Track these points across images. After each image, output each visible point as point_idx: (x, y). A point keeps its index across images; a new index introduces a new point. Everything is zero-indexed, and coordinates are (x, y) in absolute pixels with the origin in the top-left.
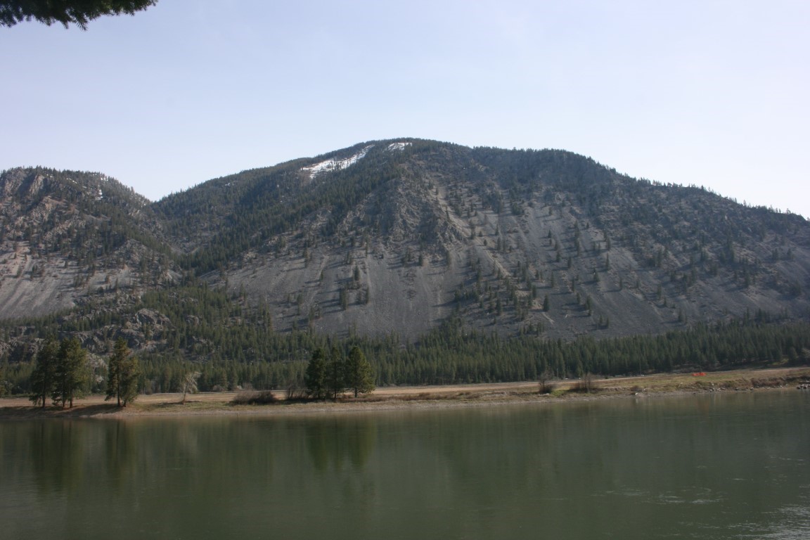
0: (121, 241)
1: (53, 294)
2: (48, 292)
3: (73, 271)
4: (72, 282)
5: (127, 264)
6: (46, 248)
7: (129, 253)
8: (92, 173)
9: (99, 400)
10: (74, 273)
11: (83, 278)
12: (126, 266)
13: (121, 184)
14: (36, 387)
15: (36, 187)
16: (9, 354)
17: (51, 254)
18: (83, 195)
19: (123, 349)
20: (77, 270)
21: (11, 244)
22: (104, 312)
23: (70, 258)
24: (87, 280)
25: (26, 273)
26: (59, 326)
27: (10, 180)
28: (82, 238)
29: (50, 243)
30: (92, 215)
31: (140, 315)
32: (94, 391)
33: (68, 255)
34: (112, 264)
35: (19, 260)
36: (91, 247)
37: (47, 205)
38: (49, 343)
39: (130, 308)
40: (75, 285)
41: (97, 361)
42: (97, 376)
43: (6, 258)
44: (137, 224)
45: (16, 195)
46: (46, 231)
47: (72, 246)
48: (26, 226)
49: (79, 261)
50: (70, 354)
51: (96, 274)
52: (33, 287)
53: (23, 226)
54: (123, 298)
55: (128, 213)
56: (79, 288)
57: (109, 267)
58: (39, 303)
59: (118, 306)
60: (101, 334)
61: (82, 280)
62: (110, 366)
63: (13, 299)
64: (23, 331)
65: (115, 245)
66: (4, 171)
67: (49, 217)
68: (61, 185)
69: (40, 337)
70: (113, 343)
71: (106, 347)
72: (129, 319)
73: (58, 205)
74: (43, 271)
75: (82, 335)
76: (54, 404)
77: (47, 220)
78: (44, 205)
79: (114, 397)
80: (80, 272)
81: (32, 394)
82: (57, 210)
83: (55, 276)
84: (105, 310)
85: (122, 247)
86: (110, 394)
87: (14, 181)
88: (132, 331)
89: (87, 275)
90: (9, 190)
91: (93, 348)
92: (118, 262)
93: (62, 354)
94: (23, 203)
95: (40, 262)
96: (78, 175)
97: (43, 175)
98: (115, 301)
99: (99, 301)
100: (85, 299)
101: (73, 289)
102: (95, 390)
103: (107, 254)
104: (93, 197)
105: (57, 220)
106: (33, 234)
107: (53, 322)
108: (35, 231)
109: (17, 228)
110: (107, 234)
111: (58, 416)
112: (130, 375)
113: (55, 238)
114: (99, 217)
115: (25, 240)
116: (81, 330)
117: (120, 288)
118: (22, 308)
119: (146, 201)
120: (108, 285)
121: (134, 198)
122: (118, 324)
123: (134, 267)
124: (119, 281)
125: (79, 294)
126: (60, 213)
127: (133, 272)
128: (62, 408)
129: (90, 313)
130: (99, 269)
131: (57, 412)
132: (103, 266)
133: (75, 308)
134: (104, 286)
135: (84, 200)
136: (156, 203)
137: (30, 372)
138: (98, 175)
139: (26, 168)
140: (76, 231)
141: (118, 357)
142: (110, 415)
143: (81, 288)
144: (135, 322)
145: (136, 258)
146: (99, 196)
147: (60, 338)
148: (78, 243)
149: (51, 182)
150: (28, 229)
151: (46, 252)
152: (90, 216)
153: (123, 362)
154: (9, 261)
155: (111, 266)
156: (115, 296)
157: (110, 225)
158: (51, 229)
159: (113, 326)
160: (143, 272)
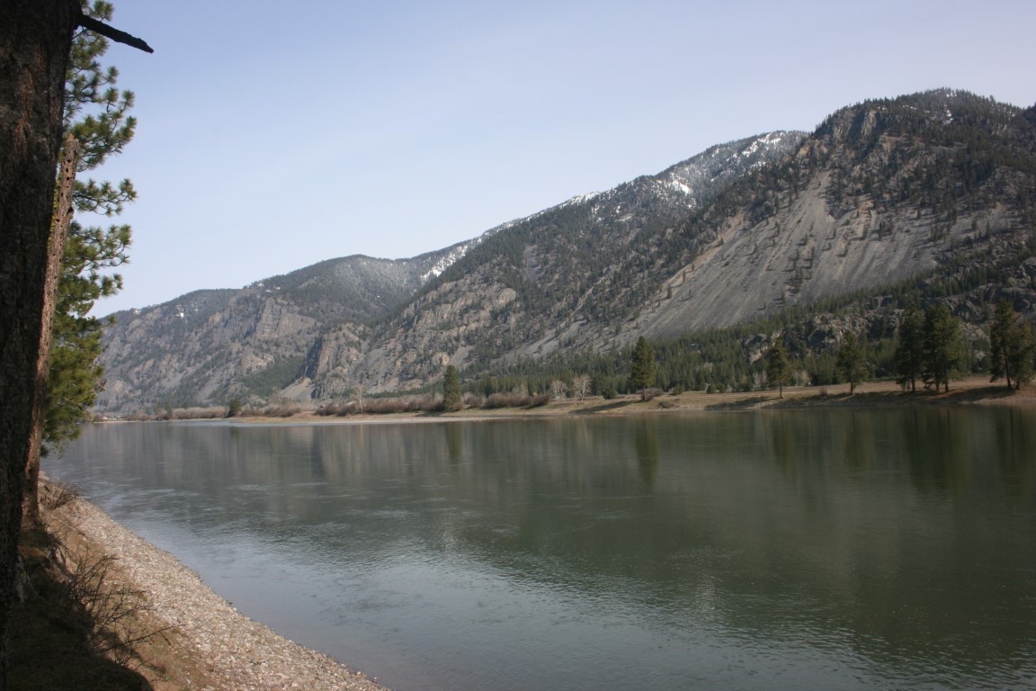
0: (987, 170)
1: (908, 253)
2: (902, 252)
3: (929, 221)
4: (929, 236)
5: (999, 201)
6: (892, 198)
7: (1001, 185)
8: (934, 91)
9: (982, 382)
10: (930, 224)
11: (942, 228)
12: (998, 204)
13: (975, 96)
14: (902, 367)
15: (867, 127)
16: (866, 331)
17: (899, 205)
18: (927, 122)
19: (1008, 313)
20: (934, 220)
21: (851, 200)
22: (977, 268)
23: (923, 205)
24: (949, 230)
25: (873, 232)
26: (920, 292)
27: (837, 125)
28: (934, 178)
29: (895, 191)
30: (943, 145)
31: (1027, 267)
32: (974, 371)
33: (919, 202)
34: (978, 204)
35: (863, 218)
36: (948, 186)
37: (884, 145)
38: (911, 314)
39: (1011, 258)
40: (934, 239)
41: (974, 332)
42: (976, 351)
43: (848, 218)
44: (1005, 144)
45: (847, 141)
46: (888, 177)
47: (923, 189)
48: (864, 175)
49: (934, 207)
50: (938, 325)
51: (958, 221)
52: (883, 249)
53: (861, 177)
54: (999, 247)
55: (991, 132)
56: (939, 242)
57: (975, 209)
58: (893, 266)
59: (994, 259)
60: (975, 297)
61: (941, 231)
62: (993, 337)
63: (864, 265)
64: (880, 302)
65: (979, 179)
66: (830, 116)
67: (889, 160)
68: (897, 116)
69: (900, 308)
70: (993, 307)
71: (984, 313)
72: (1012, 274)
73: (897, 142)
74: (892, 226)
75: (950, 301)
76: (925, 387)
77: (887, 163)
78: (881, 146)
79: (1002, 377)
80: (938, 221)
81: (898, 376)
82: (897, 148)
83: (907, 231)
84: (978, 265)
85: (990, 180)
86: (996, 373)
87: (842, 125)
88: (1018, 289)
89: (947, 223)
90: (838, 137)
91: (967, 315)
92: (987, 201)
93: (928, 326)
94: (856, 149)
95: (888, 217)
96: (915, 98)
97: (873, 109)
98: (989, 253)
99: (968, 255)
100: (949, 254)
101: (932, 243)
102: (976, 368)
103: (970, 191)
104: (940, 122)
105: (899, 161)
106: (874, 183)
107: (913, 288)
108: (876, 179)
109: (855, 180)
110: (965, 166)
111: (932, 403)
112: (1022, 348)
113: (900, 184)
114: (952, 145)
115: (866, 193)
116: (948, 294)
117: (994, 235)
118: (875, 275)
119: (1015, 109)
120: (977, 232)
121: (996, 111)
122: (996, 281)
123: (1009, 203)
124: (991, 224)
125: (940, 249)
126: (902, 152)
127: (1009, 209)
128: (936, 393)
129: (958, 271)
130: (962, 213)
131: (930, 398)
132: (967, 209)
133: (937, 267)
134: (971, 235)
135: (929, 129)
136: (1029, 109)
137: (893, 350)
138: (942, 92)
139: (852, 105)
140: (925, 170)
141: (1002, 324)
142: (998, 401)
143: (942, 241)
144: (1021, 276)
145: (1011, 190)
146: (948, 118)
147: (924, 306)
148: (929, 185)
149: (885, 115)
150: (867, 178)
151: (893, 203)
152: (941, 147)
153: (1009, 331)
154: (852, 221)
155: (977, 207)
156: (988, 245)
157: (968, 153)
158: (894, 173)
159: (990, 285)
160: (1024, 208)
